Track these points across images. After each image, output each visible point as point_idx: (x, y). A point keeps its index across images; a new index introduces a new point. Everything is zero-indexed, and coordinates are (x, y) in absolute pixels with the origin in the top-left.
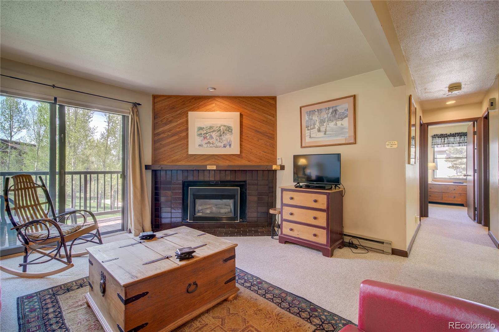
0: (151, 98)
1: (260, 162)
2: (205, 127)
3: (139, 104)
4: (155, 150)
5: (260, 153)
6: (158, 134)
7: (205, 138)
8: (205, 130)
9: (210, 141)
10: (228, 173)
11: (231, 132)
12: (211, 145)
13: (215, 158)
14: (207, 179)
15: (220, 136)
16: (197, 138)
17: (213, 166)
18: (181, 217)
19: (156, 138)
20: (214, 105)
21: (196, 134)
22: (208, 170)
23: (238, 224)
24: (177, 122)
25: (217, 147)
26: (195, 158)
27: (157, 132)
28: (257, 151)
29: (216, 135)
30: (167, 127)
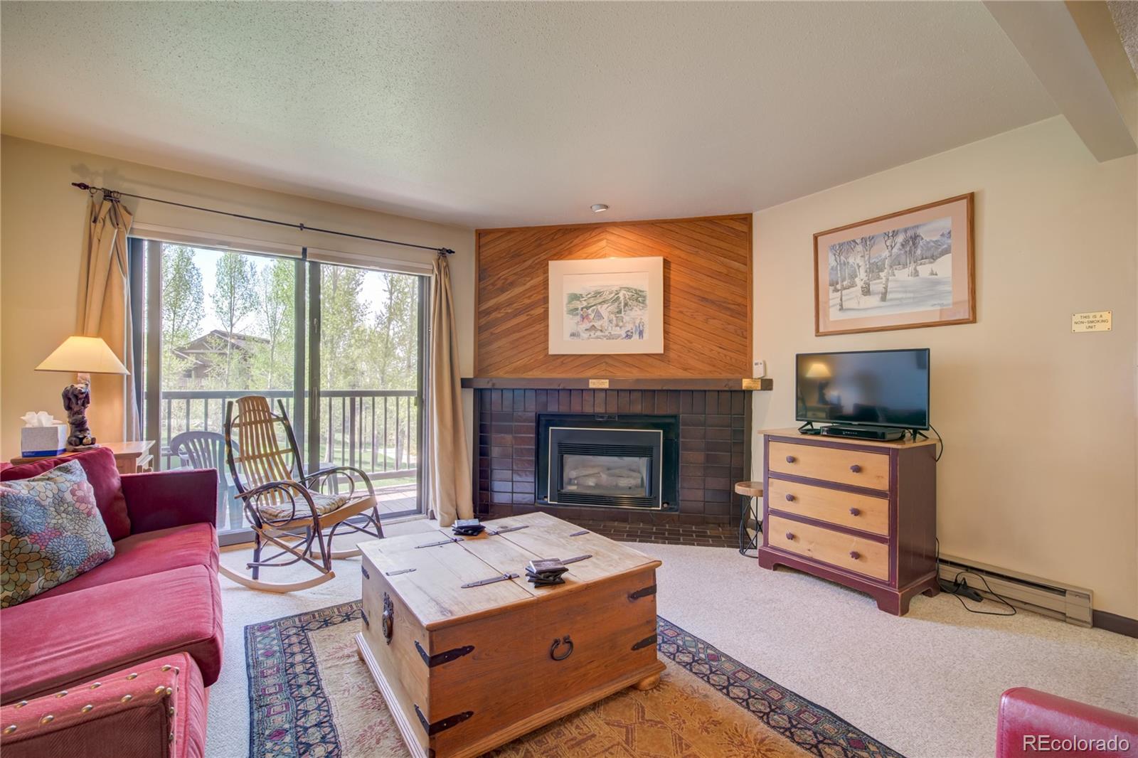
1: (710, 372)
2: (584, 293)
3: (451, 252)
4: (480, 346)
5: (712, 350)
6: (487, 312)
7: (583, 319)
8: (585, 300)
9: (596, 324)
10: (635, 396)
11: (643, 302)
12: (599, 333)
13: (607, 363)
14: (588, 409)
15: (618, 312)
16: (567, 318)
17: (603, 381)
18: (533, 492)
19: (483, 321)
20: (603, 243)
21: (565, 309)
22: (590, 390)
23: (658, 514)
24: (525, 284)
25: (610, 337)
26: (562, 362)
27: (484, 307)
28: (703, 347)
29: (608, 310)
30: (503, 298)
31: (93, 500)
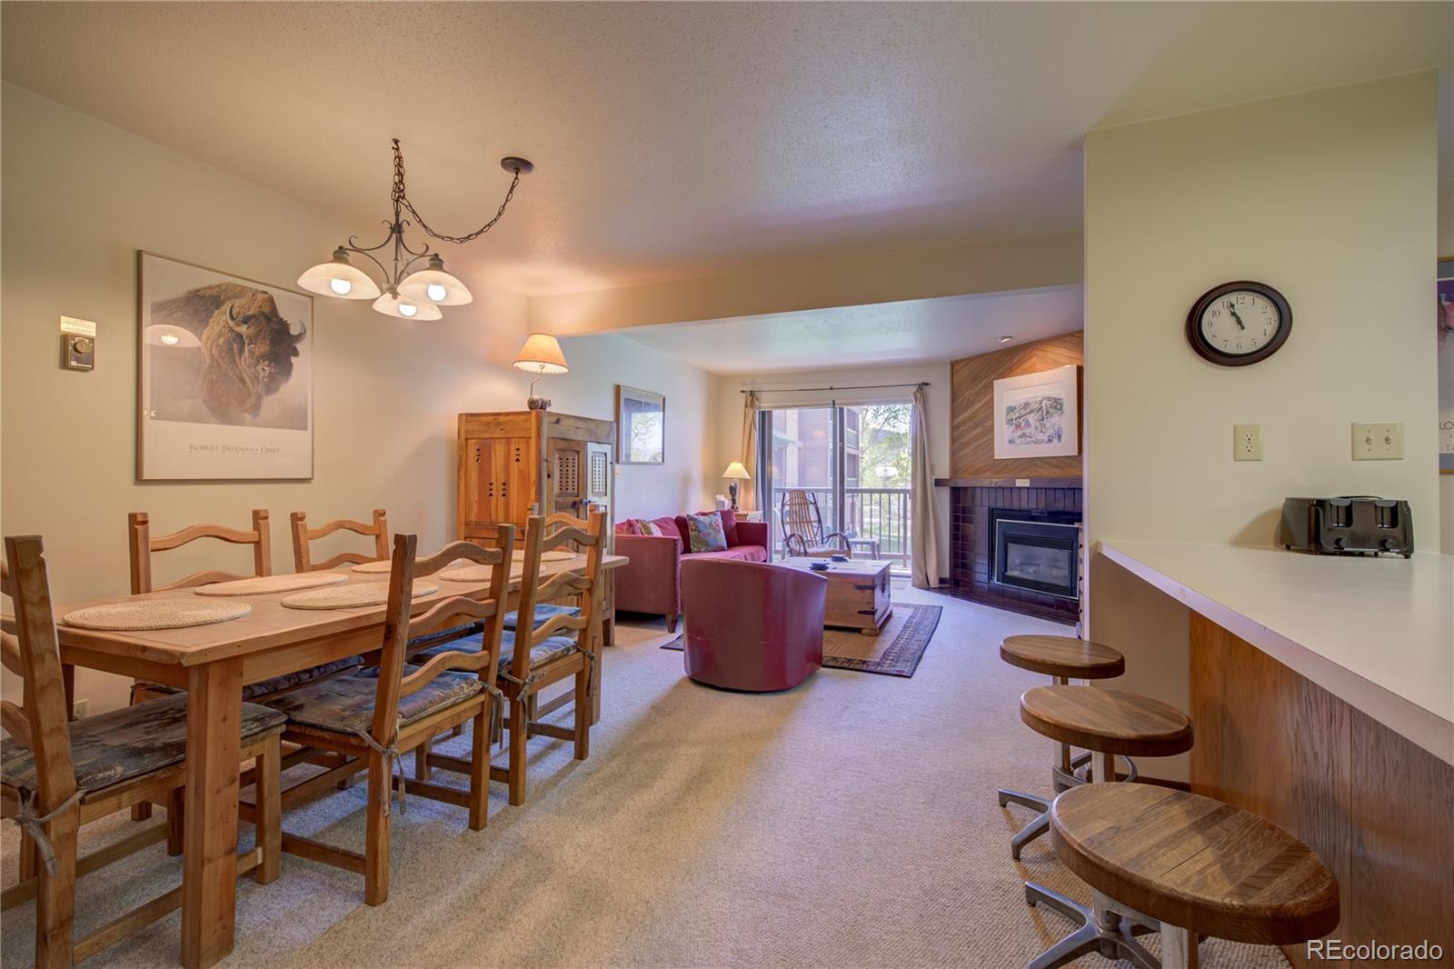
0: (948, 368)
2: (1017, 406)
3: (927, 384)
4: (954, 453)
6: (958, 426)
7: (1017, 427)
8: (1018, 411)
9: (1026, 432)
11: (1061, 409)
12: (1028, 439)
15: (1041, 420)
16: (1006, 427)
17: (1026, 480)
18: (987, 572)
19: (955, 434)
20: (1034, 358)
21: (1004, 421)
22: (1018, 488)
24: (980, 402)
25: (1037, 442)
26: (1000, 466)
27: (956, 423)
29: (1036, 418)
30: (967, 414)
31: (721, 526)
